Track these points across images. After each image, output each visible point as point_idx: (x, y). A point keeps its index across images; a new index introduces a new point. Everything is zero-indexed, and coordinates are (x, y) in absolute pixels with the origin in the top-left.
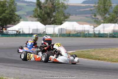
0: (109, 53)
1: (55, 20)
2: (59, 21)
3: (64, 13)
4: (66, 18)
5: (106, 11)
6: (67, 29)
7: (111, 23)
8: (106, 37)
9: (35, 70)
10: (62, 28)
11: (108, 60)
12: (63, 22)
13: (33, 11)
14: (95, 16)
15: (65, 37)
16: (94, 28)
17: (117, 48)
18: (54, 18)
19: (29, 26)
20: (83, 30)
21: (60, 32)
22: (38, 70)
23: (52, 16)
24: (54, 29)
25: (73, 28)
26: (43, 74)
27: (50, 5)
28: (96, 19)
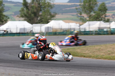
0: (94, 51)
1: (41, 19)
2: (45, 20)
3: (50, 12)
4: (52, 17)
5: (91, 9)
6: (54, 27)
7: (96, 20)
8: (92, 34)
9: (20, 69)
10: (48, 27)
11: (94, 57)
12: (49, 21)
13: (20, 11)
14: (81, 14)
15: (51, 35)
16: (79, 26)
17: (102, 45)
18: (41, 17)
19: (16, 26)
20: (69, 28)
21: (47, 30)
22: (23, 69)
23: (39, 15)
24: (41, 28)
25: (59, 26)
26: (28, 72)
27: (37, 5)
28: (81, 17)
